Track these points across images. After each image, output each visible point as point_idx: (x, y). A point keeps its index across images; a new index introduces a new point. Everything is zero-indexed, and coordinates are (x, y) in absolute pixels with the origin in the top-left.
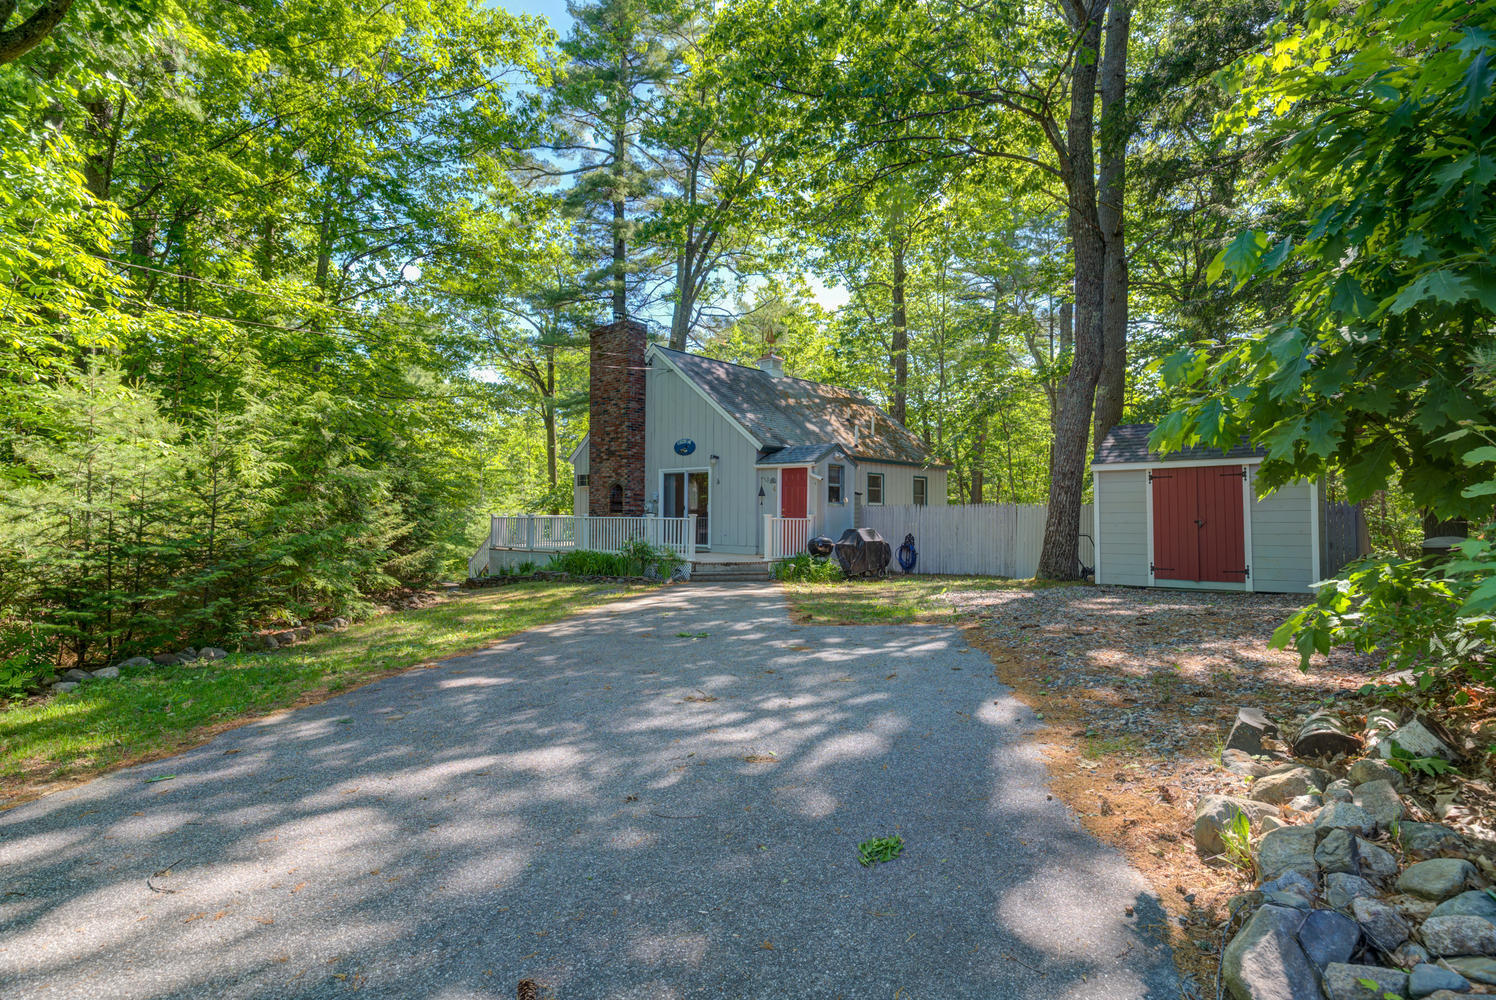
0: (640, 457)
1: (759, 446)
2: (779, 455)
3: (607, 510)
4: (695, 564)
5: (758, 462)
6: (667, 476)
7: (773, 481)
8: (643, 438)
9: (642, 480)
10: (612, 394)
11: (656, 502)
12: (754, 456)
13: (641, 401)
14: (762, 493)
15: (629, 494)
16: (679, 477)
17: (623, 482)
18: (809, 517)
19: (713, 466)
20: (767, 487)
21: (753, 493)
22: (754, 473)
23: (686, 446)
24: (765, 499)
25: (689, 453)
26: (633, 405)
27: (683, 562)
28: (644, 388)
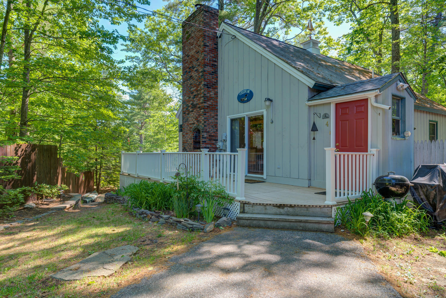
0: (214, 108)
1: (311, 83)
2: (330, 92)
3: (192, 147)
4: (244, 204)
5: (310, 100)
6: (232, 121)
7: (326, 116)
8: (216, 94)
9: (216, 125)
10: (195, 63)
11: (225, 141)
12: (306, 94)
13: (215, 67)
14: (314, 128)
15: (205, 135)
16: (241, 121)
17: (201, 126)
18: (372, 151)
19: (268, 107)
20: (320, 123)
21: (305, 129)
22: (306, 109)
23: (246, 95)
24: (317, 134)
25: (248, 101)
26: (208, 69)
27: (231, 200)
28: (216, 57)
